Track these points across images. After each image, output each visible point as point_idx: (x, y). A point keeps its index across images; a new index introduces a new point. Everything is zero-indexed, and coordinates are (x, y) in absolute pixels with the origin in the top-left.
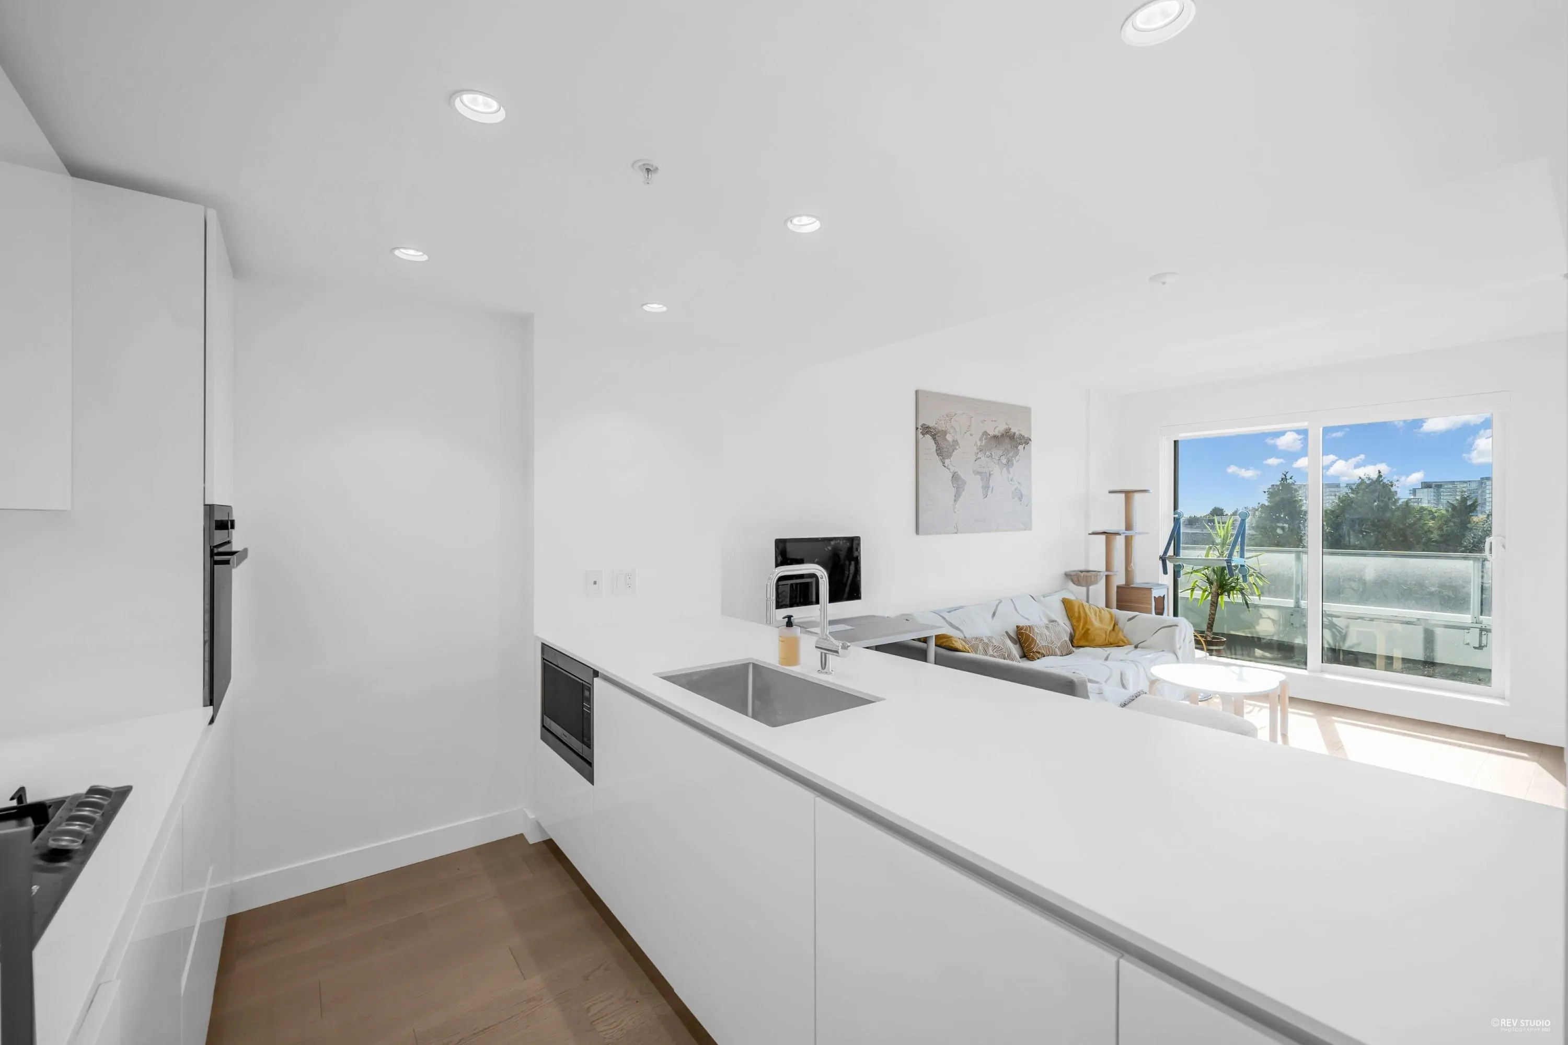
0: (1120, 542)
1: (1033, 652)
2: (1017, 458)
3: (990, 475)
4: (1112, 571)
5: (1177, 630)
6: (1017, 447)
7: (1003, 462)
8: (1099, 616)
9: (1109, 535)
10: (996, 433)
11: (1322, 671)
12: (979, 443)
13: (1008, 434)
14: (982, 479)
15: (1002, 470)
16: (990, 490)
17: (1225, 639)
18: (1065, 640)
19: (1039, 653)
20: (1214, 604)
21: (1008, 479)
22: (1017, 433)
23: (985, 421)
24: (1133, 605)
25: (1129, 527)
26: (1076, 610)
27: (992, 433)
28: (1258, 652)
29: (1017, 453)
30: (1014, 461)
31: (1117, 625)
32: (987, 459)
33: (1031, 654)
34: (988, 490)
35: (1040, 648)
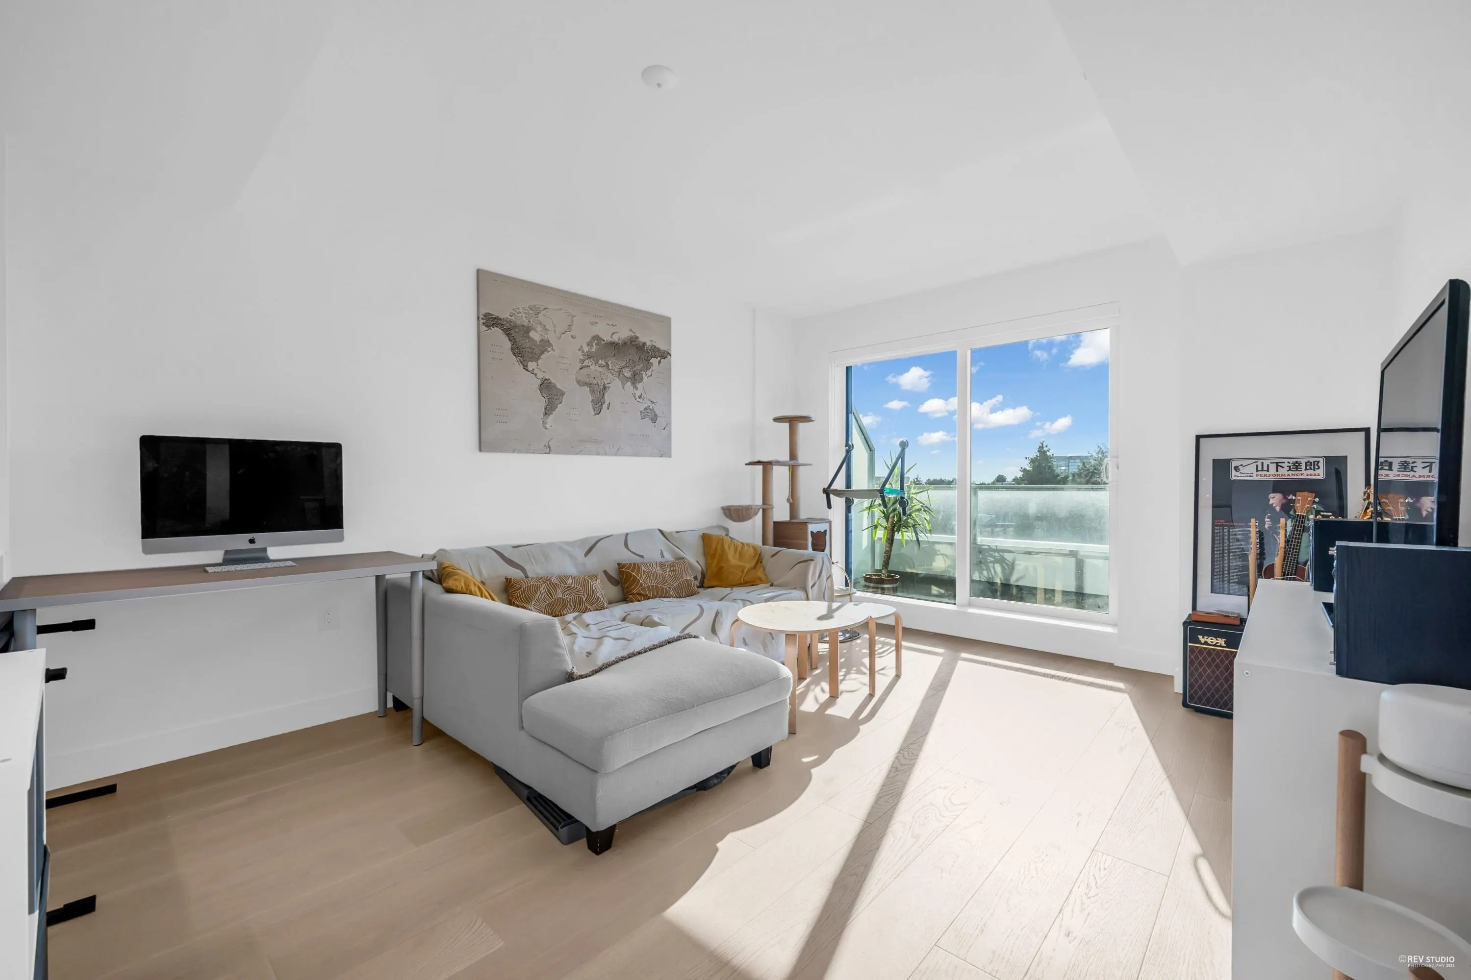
0: (780, 475)
1: (633, 594)
2: (649, 373)
3: (605, 388)
4: (769, 505)
6: (648, 360)
7: (626, 374)
8: (740, 552)
9: (767, 466)
10: (615, 338)
11: (970, 605)
12: (586, 349)
13: (633, 343)
14: (592, 392)
15: (625, 384)
16: (605, 406)
17: (899, 577)
18: (687, 580)
19: (640, 595)
20: (891, 541)
21: (634, 396)
22: (648, 344)
23: (597, 323)
24: (784, 541)
25: (793, 456)
26: (714, 546)
27: (607, 338)
28: (935, 590)
29: (648, 367)
30: (644, 375)
31: (761, 562)
32: (601, 369)
33: (630, 596)
34: (602, 405)
35: (643, 589)
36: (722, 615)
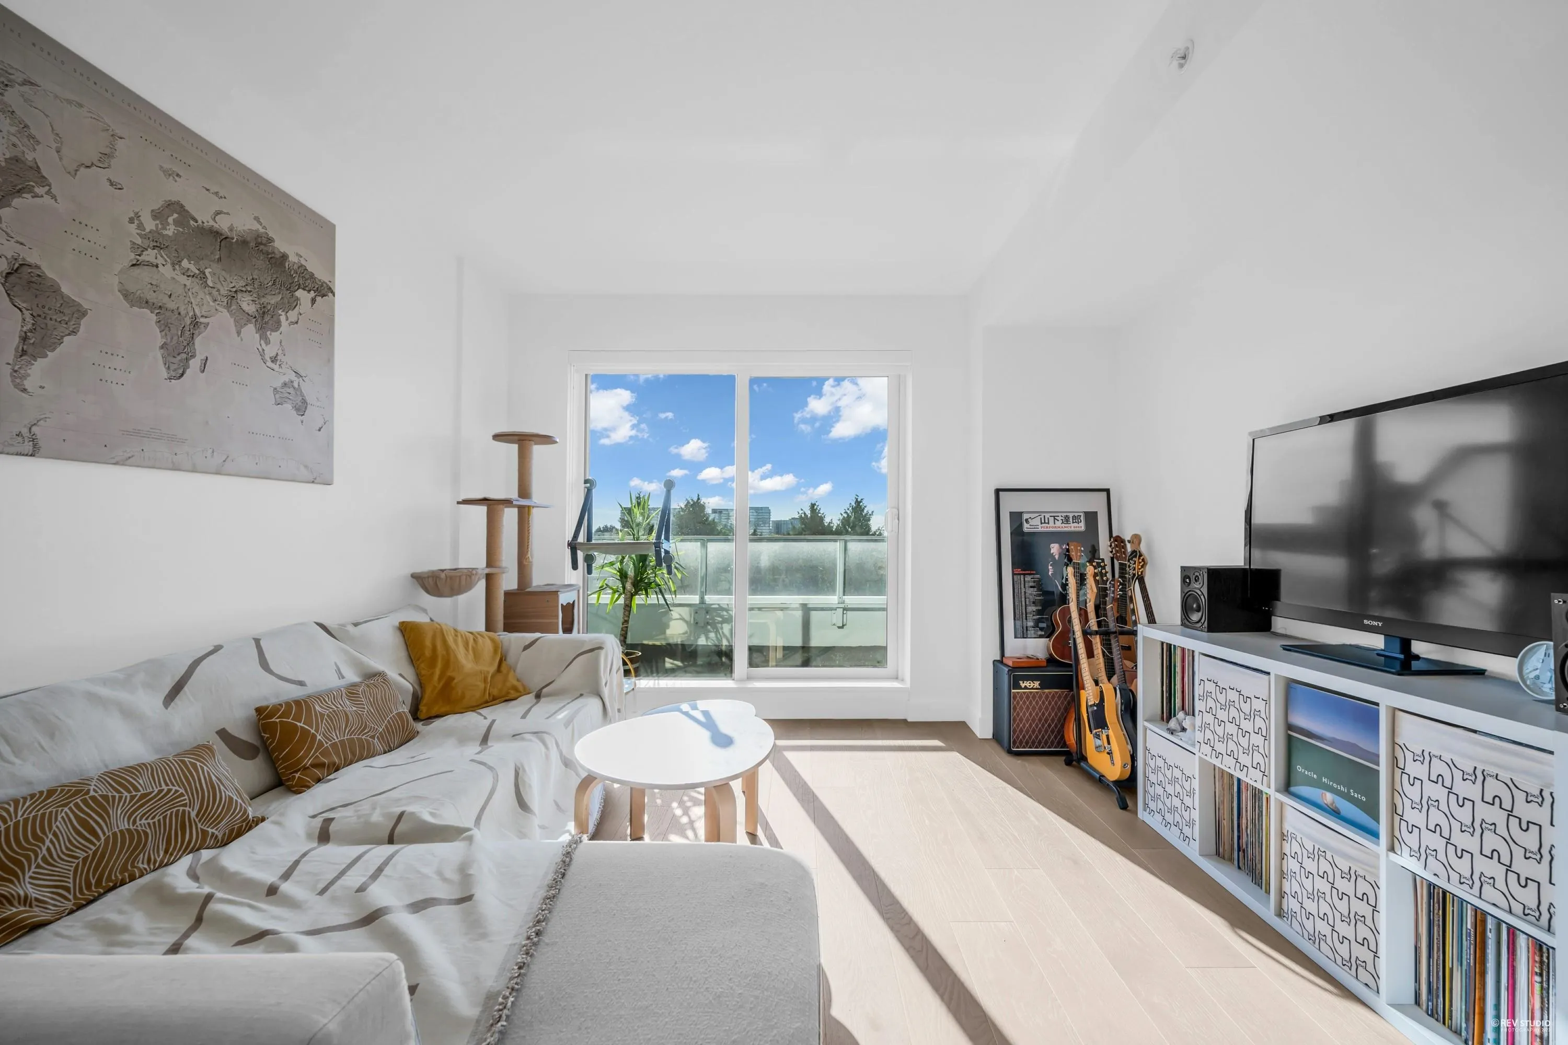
0: (510, 517)
1: (305, 768)
2: (293, 315)
3: (195, 324)
4: (499, 567)
5: (603, 653)
6: (291, 290)
7: (245, 306)
8: (473, 648)
9: (492, 505)
10: (223, 224)
11: (749, 678)
12: (150, 224)
13: (262, 247)
14: (164, 326)
15: (242, 327)
16: (195, 363)
17: (640, 653)
18: (399, 714)
19: (321, 765)
20: (628, 607)
21: (262, 354)
22: (292, 258)
23: (178, 175)
24: (533, 620)
25: (524, 491)
26: (428, 643)
27: (204, 217)
28: (669, 663)
29: (293, 304)
30: (283, 318)
31: (505, 660)
32: (188, 282)
33: (297, 775)
34: (187, 360)
35: (325, 753)
36: (524, 770)
